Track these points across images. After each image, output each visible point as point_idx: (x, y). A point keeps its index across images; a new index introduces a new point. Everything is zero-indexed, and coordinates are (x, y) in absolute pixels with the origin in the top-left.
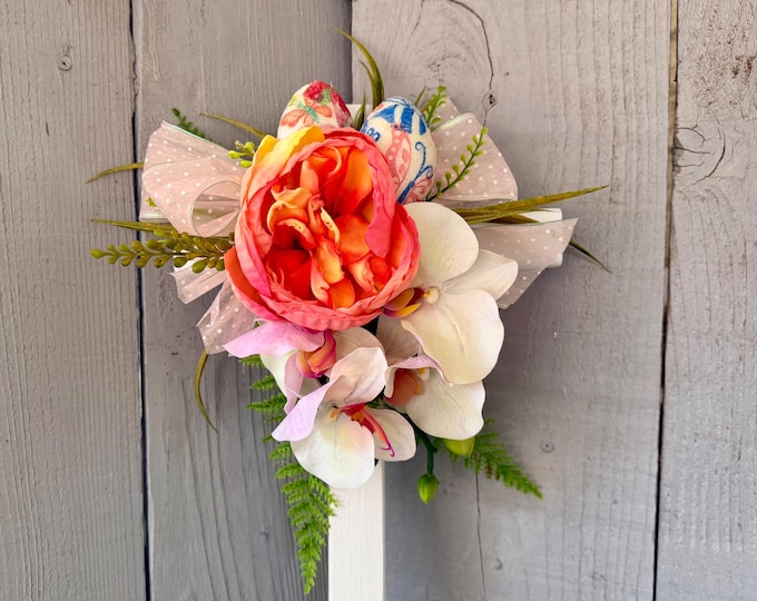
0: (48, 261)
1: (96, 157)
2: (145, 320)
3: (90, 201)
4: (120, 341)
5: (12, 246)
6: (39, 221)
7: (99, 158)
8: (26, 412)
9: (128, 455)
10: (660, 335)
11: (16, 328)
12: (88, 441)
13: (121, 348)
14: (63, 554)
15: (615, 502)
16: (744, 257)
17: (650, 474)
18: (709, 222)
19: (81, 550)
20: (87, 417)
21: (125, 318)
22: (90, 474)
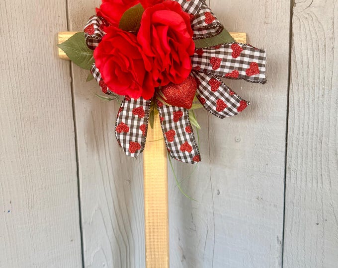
0: (30, 52)
1: (50, 4)
2: (74, 83)
3: (48, 25)
4: (63, 92)
5: (13, 44)
6: (25, 33)
7: (51, 5)
8: (23, 122)
9: (69, 144)
10: (287, 86)
11: (17, 83)
12: (51, 137)
13: (64, 95)
14: (42, 189)
15: (267, 165)
16: (325, 45)
17: (282, 152)
18: (308, 29)
19: (50, 187)
20: (50, 126)
21: (65, 81)
22: (53, 152)
